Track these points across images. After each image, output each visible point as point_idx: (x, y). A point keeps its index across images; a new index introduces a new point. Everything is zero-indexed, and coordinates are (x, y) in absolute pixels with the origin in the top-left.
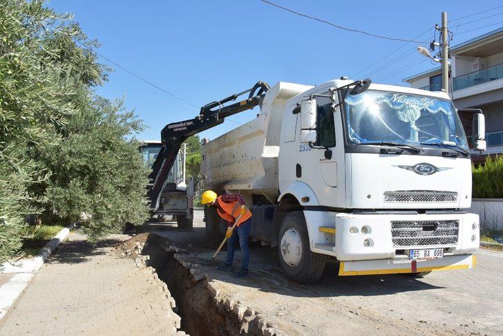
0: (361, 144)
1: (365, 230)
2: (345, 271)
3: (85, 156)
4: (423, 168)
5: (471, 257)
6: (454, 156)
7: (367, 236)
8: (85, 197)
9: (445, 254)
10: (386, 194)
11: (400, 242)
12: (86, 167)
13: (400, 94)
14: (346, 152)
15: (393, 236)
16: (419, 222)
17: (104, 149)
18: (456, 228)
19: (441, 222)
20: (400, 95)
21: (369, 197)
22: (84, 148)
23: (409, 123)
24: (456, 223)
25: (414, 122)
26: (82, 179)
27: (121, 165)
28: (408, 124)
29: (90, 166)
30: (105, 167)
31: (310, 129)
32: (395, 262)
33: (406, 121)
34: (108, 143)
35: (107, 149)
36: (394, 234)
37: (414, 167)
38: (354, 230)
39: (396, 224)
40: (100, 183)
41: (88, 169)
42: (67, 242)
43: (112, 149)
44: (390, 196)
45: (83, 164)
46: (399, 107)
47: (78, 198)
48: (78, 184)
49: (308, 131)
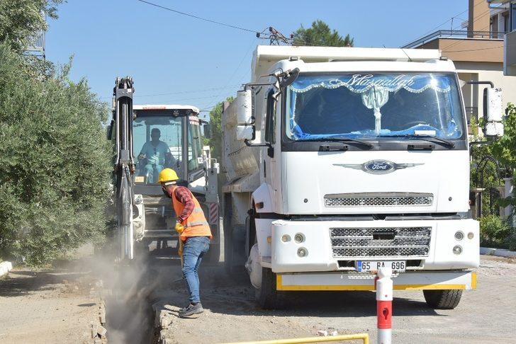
0: (297, 141)
1: (300, 238)
2: (284, 284)
3: (16, 154)
4: (377, 167)
5: (469, 274)
6: (428, 149)
7: (301, 245)
8: (19, 206)
9: (408, 268)
10: (327, 197)
11: (341, 252)
12: (19, 167)
13: (363, 74)
14: (282, 151)
15: (334, 245)
16: (368, 230)
17: (40, 142)
18: (426, 237)
19: (402, 229)
20: (363, 76)
21: (306, 201)
22: (16, 142)
23: (373, 109)
24: (428, 231)
25: (378, 109)
26: (15, 183)
27: (66, 162)
28: (372, 111)
29: (24, 166)
30: (42, 167)
31: (246, 125)
32: (351, 277)
33: (370, 107)
34: (46, 134)
35: (45, 142)
36: (334, 243)
37: (363, 165)
38: (287, 238)
39: (336, 232)
40: (38, 188)
41: (21, 169)
42: (6, 279)
43: (51, 141)
44: (332, 199)
45: (14, 164)
46: (363, 91)
47: (11, 207)
48: (10, 190)
49: (244, 127)
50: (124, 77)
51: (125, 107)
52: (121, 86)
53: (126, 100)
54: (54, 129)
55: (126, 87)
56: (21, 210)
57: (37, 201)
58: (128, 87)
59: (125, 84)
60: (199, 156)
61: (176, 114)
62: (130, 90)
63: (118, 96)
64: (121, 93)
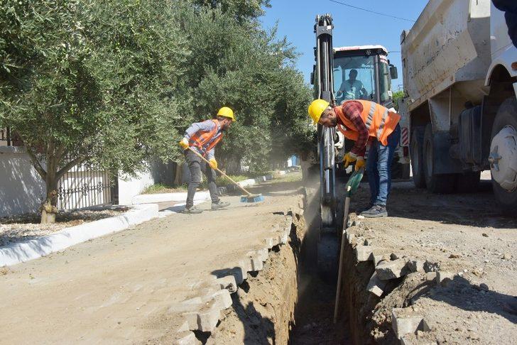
8: (241, 128)
12: (239, 100)
26: (238, 113)
29: (244, 99)
34: (259, 76)
35: (259, 82)
40: (256, 115)
41: (243, 102)
43: (264, 82)
47: (236, 130)
50: (324, 15)
51: (326, 44)
52: (321, 23)
53: (325, 38)
54: (264, 72)
55: (325, 24)
56: (244, 132)
57: (255, 125)
58: (328, 24)
59: (325, 22)
60: (389, 90)
61: (368, 53)
62: (329, 27)
63: (319, 34)
64: (321, 30)
